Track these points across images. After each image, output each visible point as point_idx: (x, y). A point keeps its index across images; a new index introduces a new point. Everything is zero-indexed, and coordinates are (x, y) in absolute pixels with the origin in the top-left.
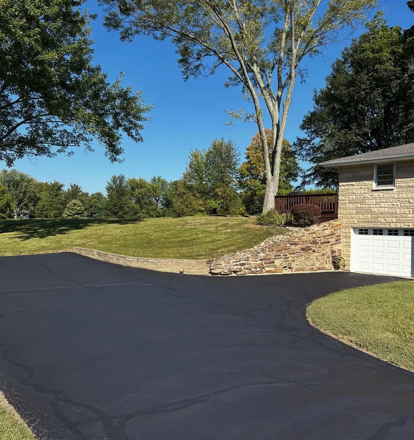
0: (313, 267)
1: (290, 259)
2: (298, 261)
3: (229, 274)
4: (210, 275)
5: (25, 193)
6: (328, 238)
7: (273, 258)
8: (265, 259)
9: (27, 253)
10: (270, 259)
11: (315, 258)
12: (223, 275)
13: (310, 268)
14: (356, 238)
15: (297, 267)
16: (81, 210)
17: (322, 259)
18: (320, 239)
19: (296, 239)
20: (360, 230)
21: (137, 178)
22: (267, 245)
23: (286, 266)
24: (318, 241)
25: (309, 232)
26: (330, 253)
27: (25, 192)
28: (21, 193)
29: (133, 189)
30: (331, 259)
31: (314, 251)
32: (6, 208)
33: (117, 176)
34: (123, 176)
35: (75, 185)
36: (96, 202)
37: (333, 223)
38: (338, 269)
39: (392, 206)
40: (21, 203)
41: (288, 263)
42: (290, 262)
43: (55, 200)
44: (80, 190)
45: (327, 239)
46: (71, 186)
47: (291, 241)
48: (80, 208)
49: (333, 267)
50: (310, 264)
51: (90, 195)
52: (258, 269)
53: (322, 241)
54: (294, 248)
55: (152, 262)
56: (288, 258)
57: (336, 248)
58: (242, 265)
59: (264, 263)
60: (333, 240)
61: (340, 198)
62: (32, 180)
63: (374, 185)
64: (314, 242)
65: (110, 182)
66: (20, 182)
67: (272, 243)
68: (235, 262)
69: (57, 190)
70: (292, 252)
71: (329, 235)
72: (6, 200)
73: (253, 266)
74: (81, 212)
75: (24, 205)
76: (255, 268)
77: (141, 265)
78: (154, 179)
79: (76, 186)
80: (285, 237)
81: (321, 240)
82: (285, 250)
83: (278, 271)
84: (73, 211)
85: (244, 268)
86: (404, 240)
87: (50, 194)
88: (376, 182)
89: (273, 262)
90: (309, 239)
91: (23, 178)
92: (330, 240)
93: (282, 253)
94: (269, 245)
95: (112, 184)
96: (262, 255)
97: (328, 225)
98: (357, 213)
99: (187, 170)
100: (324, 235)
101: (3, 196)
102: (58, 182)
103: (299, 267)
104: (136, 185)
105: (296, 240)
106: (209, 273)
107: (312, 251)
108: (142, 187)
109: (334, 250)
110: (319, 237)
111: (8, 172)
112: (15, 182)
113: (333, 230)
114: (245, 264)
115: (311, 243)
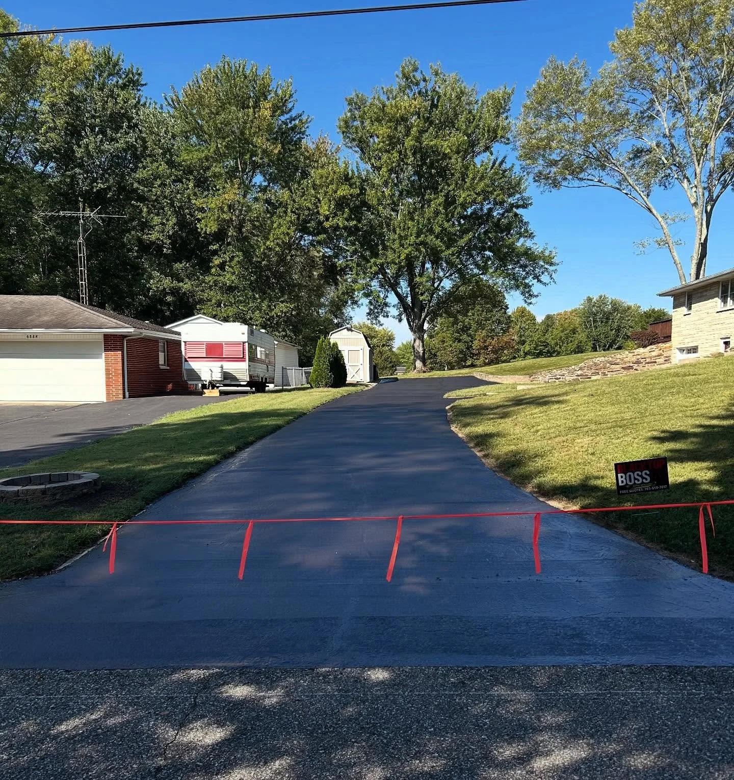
7: (591, 374)
10: (587, 375)
20: (683, 350)
22: (587, 365)
24: (642, 362)
25: (634, 354)
27: (619, 326)
28: (612, 330)
31: (636, 370)
37: (662, 345)
39: (690, 328)
45: (654, 359)
47: (612, 362)
53: (647, 361)
54: (613, 367)
58: (557, 379)
59: (579, 378)
60: (661, 360)
61: (673, 323)
62: (629, 308)
63: (685, 310)
64: (638, 362)
66: (610, 313)
67: (592, 363)
68: (551, 377)
70: (611, 370)
71: (656, 356)
82: (604, 368)
85: (558, 381)
90: (633, 360)
92: (657, 360)
93: (601, 371)
94: (589, 365)
96: (579, 372)
97: (655, 347)
100: (651, 356)
105: (618, 361)
107: (633, 370)
110: (645, 358)
111: (594, 300)
112: (605, 313)
113: (661, 351)
114: (560, 378)
115: (635, 363)
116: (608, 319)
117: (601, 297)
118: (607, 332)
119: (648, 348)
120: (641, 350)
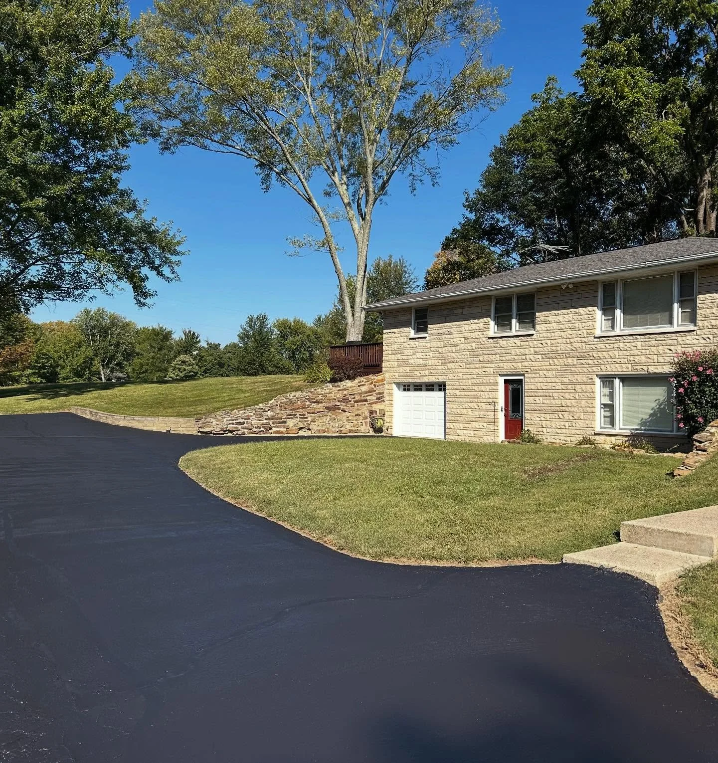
0: (341, 429)
1: (309, 419)
2: (320, 421)
3: (223, 434)
4: (199, 434)
5: (117, 345)
6: (365, 395)
7: (285, 417)
8: (272, 419)
9: (20, 413)
10: (281, 419)
11: (345, 419)
12: (214, 434)
13: (337, 430)
14: (399, 396)
15: (318, 428)
16: (193, 372)
17: (356, 420)
18: (353, 396)
19: (320, 396)
20: (404, 386)
21: (291, 319)
22: (279, 403)
23: (302, 426)
24: (350, 399)
25: (339, 388)
26: (367, 414)
27: (118, 342)
28: (111, 345)
29: (284, 336)
30: (369, 420)
31: (344, 411)
32: (83, 369)
33: (256, 316)
34: (265, 316)
35: (190, 332)
36: (229, 358)
37: (373, 378)
38: (381, 433)
39: (425, 357)
40: (112, 362)
41: (305, 423)
42: (309, 422)
43: (158, 356)
44: (198, 340)
45: (364, 397)
46: (185, 334)
47: (312, 399)
48: (191, 367)
49: (371, 430)
50: (337, 425)
51: (222, 347)
52: (262, 429)
53: (357, 399)
54: (315, 406)
55: (138, 420)
56: (307, 418)
57: (376, 407)
58: (240, 424)
59: (271, 423)
60: (373, 398)
61: (384, 348)
62: (128, 324)
63: (411, 332)
64: (345, 400)
65: (245, 326)
66: (109, 328)
67: (285, 400)
68: (230, 420)
69: (162, 340)
70: (312, 411)
71: (366, 392)
72: (83, 356)
73: (255, 426)
74: (192, 373)
75: (117, 365)
76: (258, 427)
77: (127, 424)
78: (319, 319)
79: (192, 333)
80: (305, 393)
81: (354, 398)
82: (303, 408)
83: (291, 432)
84: (181, 372)
85: (242, 428)
86: (427, 396)
87: (151, 346)
88: (414, 329)
89: (285, 422)
90: (338, 396)
91: (114, 322)
92: (368, 398)
93: (298, 412)
94: (282, 403)
95: (248, 328)
96: (270, 414)
97: (365, 380)
98: (399, 366)
99: (335, 306)
100: (360, 392)
101: (79, 351)
102: (164, 328)
103: (321, 429)
104: (288, 330)
106: (198, 432)
107: (340, 411)
108: (297, 333)
109: (373, 409)
110: (353, 395)
111: (92, 313)
112: (103, 328)
113: (372, 386)
114: (244, 423)
115: (341, 402)
116: (106, 333)
117: (99, 310)
118: (106, 347)
119: (357, 381)
120: (348, 383)
